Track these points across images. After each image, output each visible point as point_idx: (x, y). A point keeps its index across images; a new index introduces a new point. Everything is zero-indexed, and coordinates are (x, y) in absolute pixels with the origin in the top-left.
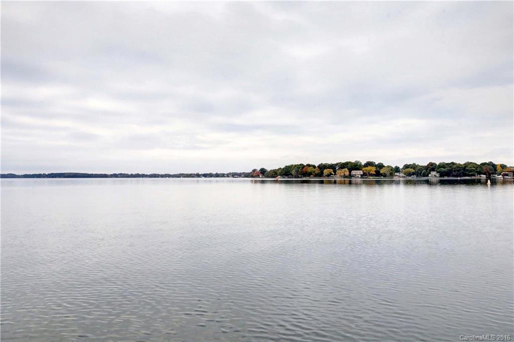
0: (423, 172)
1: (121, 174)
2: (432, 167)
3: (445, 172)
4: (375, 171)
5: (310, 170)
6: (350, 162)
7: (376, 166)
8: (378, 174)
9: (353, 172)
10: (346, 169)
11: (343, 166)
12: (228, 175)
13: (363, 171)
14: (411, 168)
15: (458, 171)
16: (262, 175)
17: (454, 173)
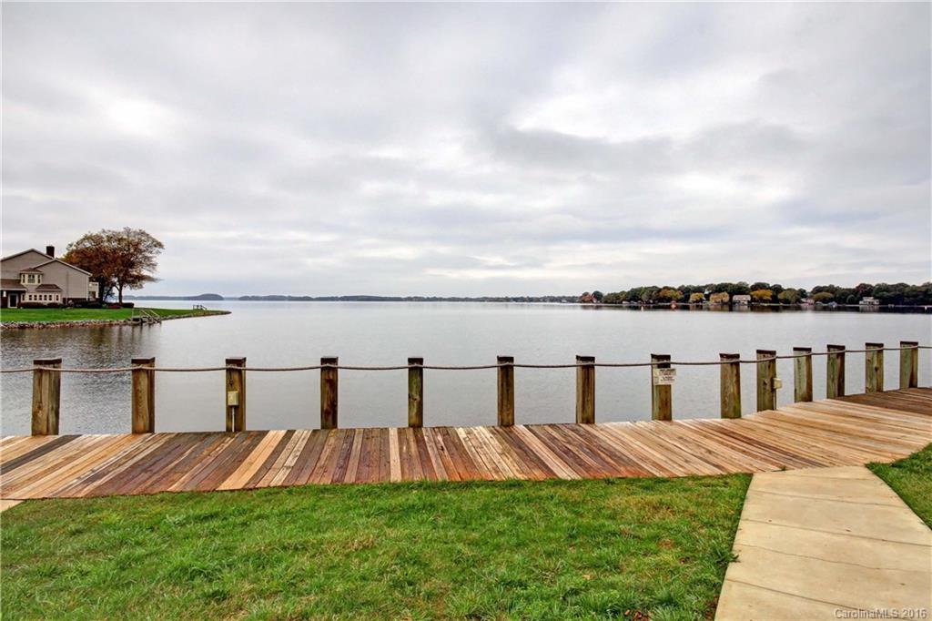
0: (849, 297)
1: (416, 297)
2: (864, 291)
3: (890, 297)
4: (771, 296)
5: (669, 294)
6: (730, 284)
7: (770, 288)
8: (774, 299)
9: (736, 298)
10: (726, 294)
11: (720, 289)
12: (544, 299)
13: (752, 296)
14: (828, 291)
15: (914, 296)
16: (597, 300)
17: (906, 300)
